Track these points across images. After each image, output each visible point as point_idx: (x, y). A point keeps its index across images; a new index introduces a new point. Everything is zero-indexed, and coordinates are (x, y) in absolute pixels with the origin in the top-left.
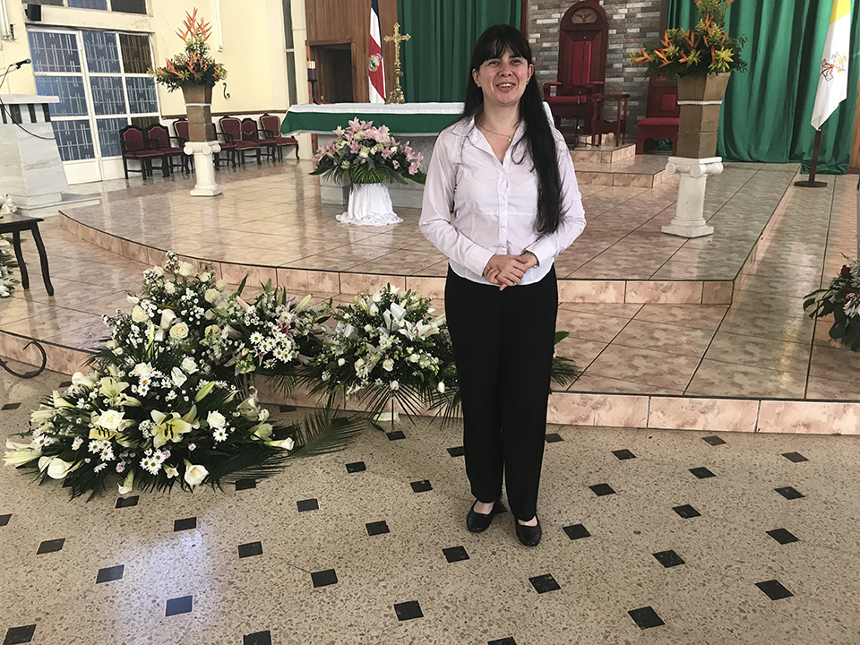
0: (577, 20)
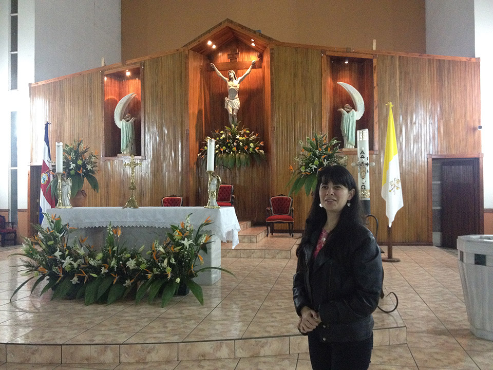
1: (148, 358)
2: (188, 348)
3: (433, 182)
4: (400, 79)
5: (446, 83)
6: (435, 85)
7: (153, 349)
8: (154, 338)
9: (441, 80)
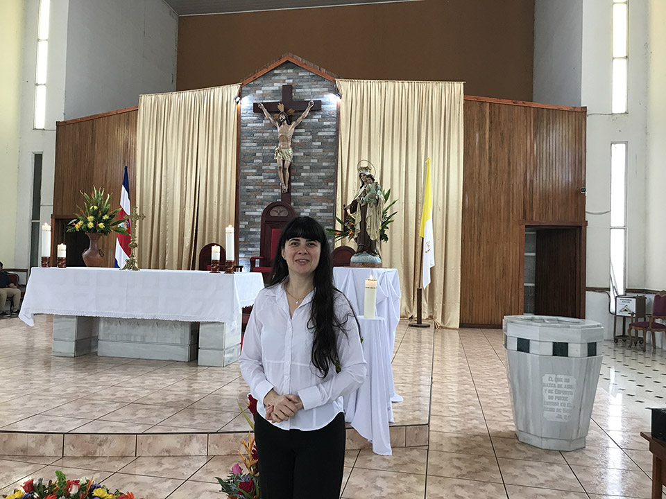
0: (274, 213)
1: (98, 450)
2: (149, 441)
3: (526, 254)
4: (490, 130)
7: (106, 441)
8: (112, 427)
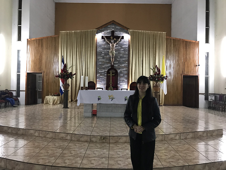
4: (173, 47)
5: (188, 49)
6: (185, 50)
9: (186, 48)
